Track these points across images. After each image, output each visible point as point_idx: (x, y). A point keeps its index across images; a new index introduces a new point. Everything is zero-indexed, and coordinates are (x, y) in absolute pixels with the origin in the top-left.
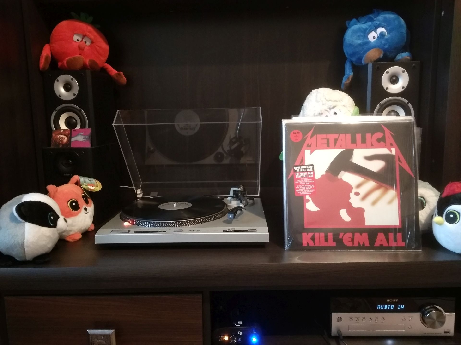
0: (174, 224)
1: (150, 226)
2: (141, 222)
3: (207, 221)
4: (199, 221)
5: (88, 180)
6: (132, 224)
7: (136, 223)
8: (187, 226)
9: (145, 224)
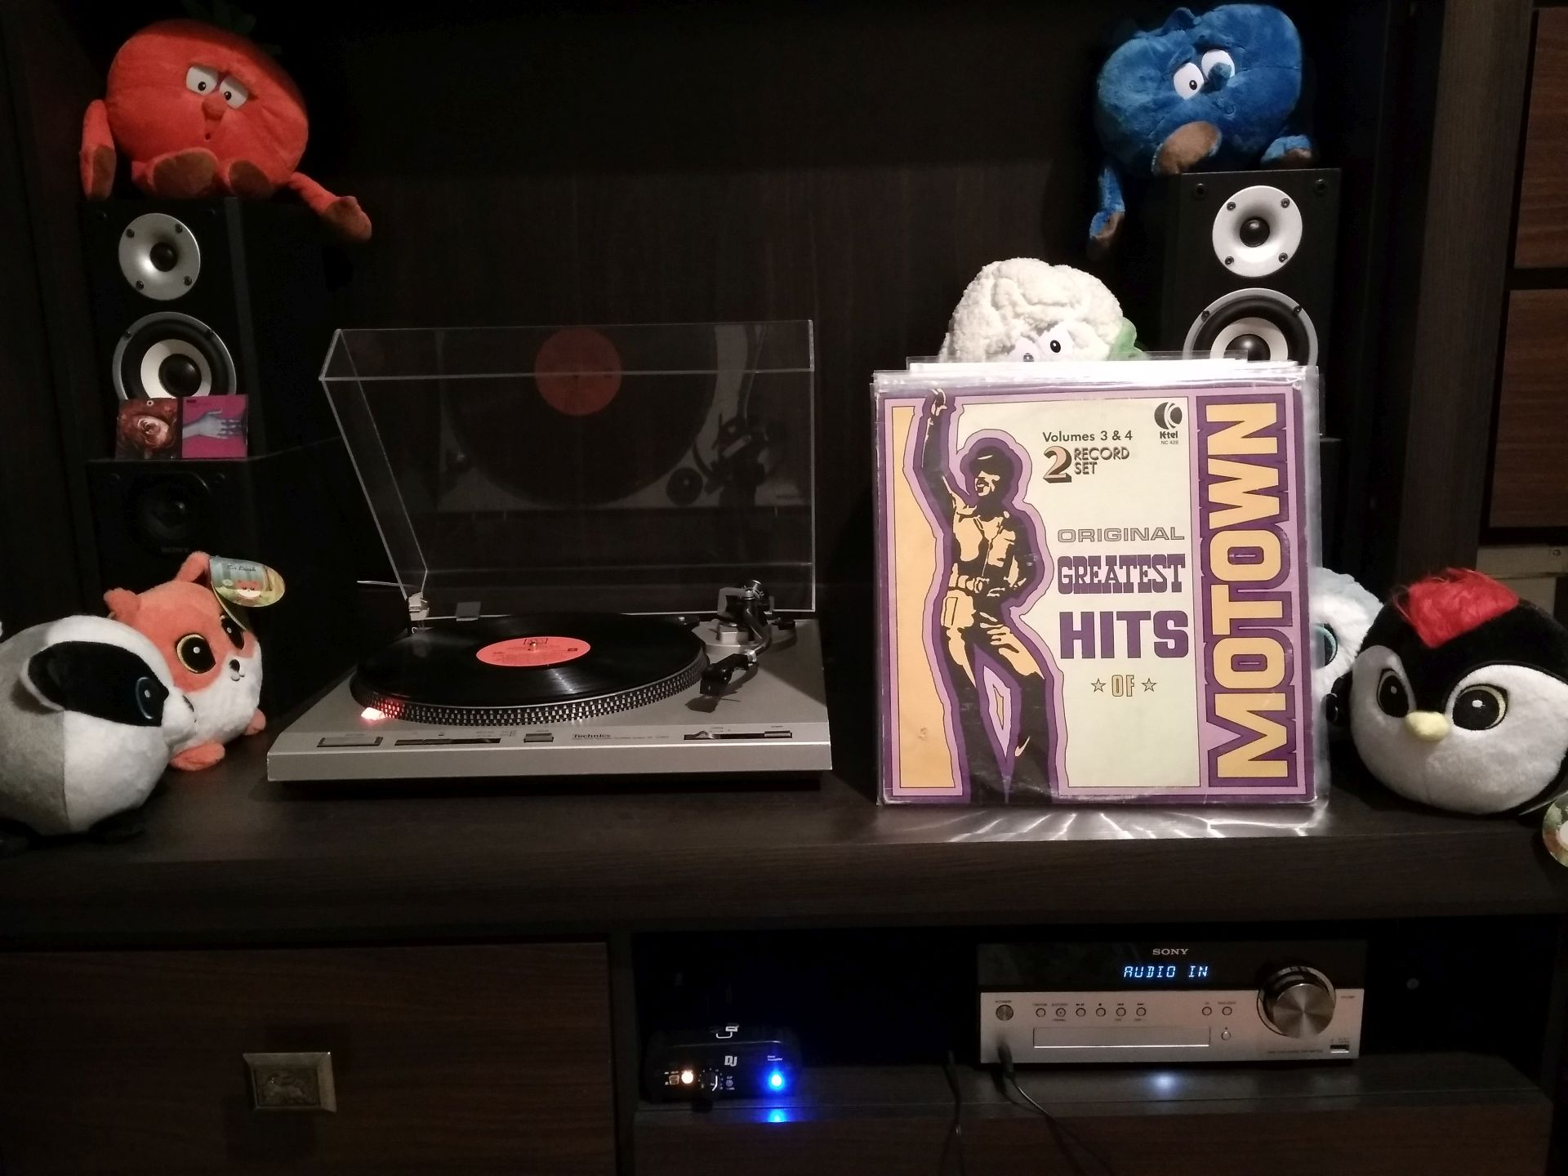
5: (240, 569)
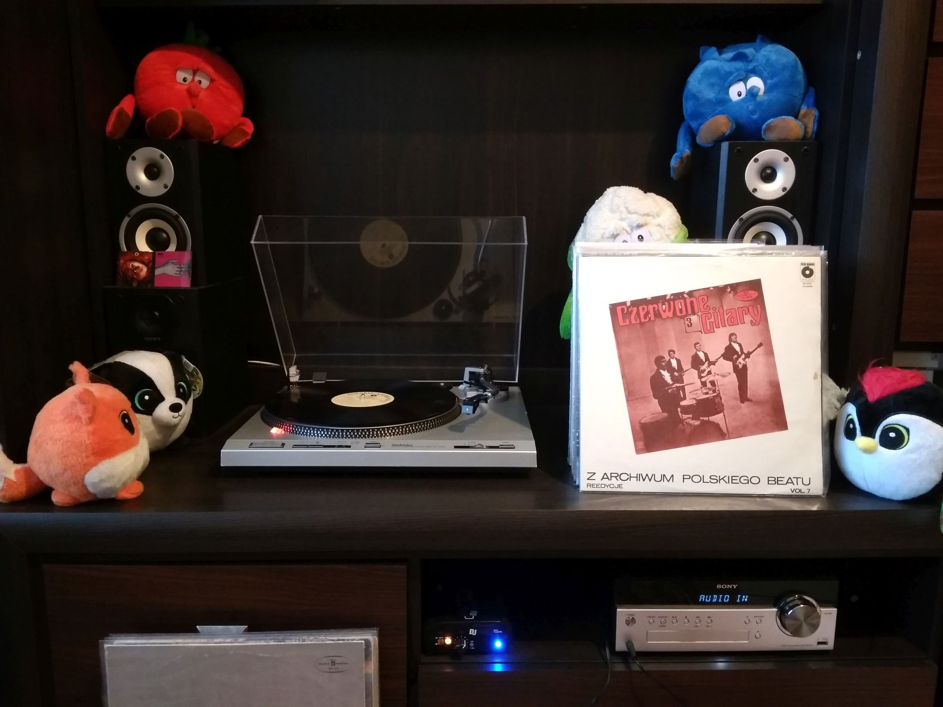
0: (364, 433)
1: (320, 435)
2: (303, 428)
3: (423, 428)
4: (409, 428)
6: (287, 431)
7: (293, 431)
8: (388, 436)
9: (310, 431)
